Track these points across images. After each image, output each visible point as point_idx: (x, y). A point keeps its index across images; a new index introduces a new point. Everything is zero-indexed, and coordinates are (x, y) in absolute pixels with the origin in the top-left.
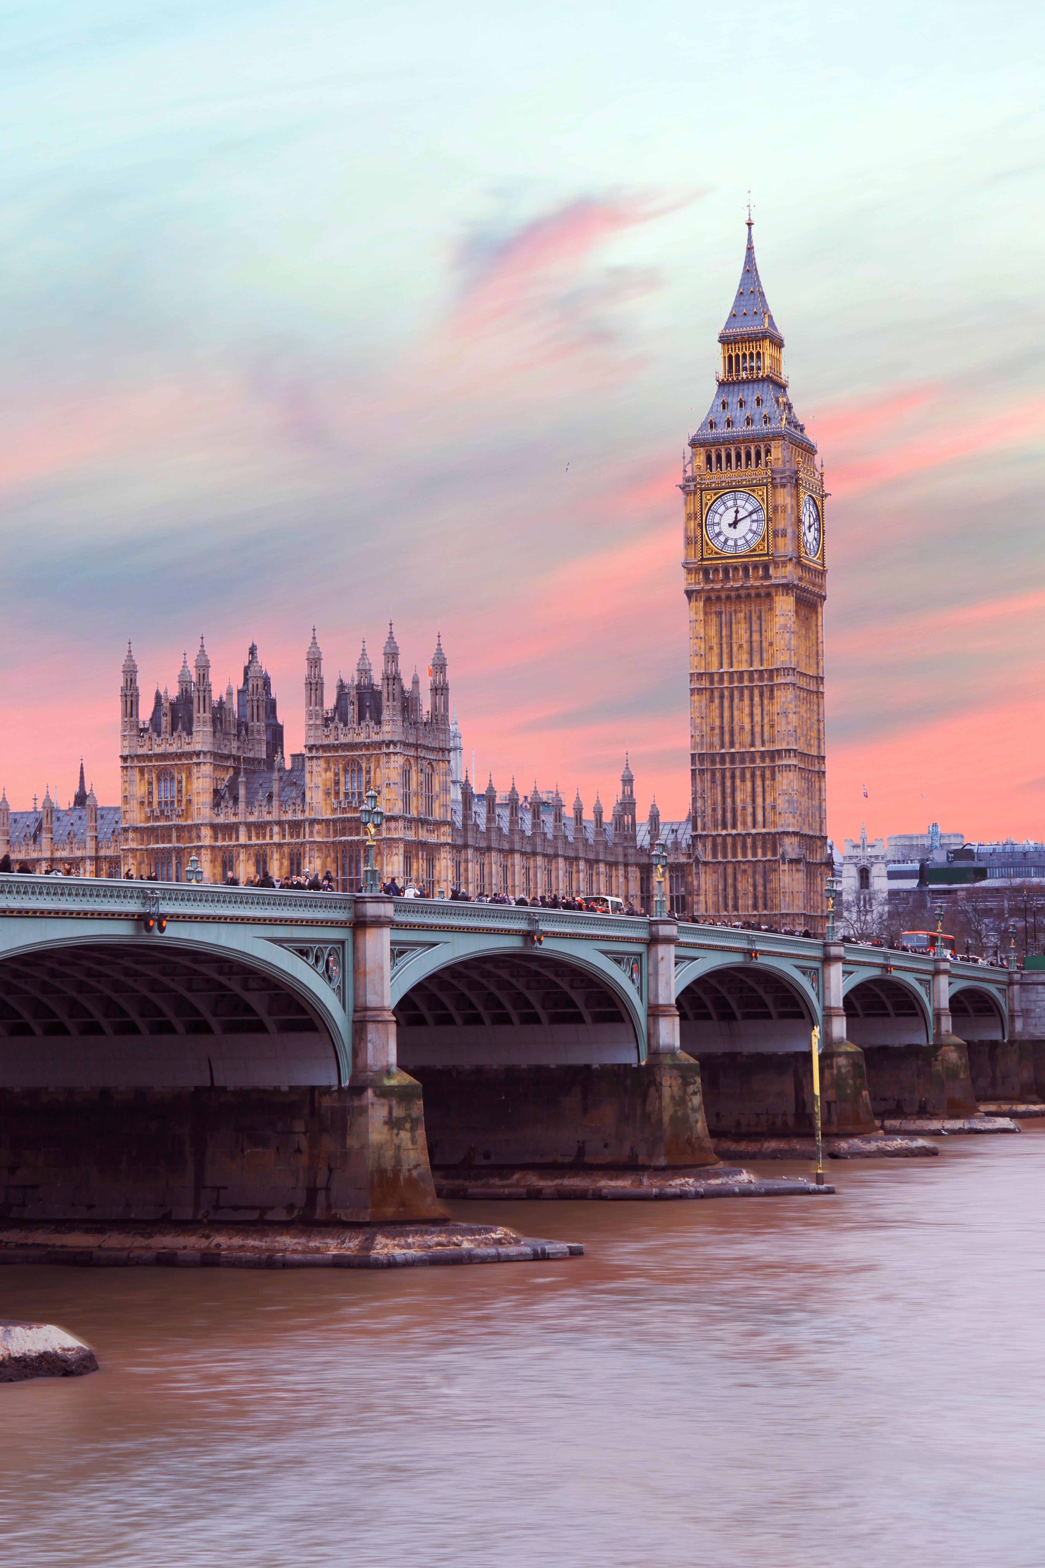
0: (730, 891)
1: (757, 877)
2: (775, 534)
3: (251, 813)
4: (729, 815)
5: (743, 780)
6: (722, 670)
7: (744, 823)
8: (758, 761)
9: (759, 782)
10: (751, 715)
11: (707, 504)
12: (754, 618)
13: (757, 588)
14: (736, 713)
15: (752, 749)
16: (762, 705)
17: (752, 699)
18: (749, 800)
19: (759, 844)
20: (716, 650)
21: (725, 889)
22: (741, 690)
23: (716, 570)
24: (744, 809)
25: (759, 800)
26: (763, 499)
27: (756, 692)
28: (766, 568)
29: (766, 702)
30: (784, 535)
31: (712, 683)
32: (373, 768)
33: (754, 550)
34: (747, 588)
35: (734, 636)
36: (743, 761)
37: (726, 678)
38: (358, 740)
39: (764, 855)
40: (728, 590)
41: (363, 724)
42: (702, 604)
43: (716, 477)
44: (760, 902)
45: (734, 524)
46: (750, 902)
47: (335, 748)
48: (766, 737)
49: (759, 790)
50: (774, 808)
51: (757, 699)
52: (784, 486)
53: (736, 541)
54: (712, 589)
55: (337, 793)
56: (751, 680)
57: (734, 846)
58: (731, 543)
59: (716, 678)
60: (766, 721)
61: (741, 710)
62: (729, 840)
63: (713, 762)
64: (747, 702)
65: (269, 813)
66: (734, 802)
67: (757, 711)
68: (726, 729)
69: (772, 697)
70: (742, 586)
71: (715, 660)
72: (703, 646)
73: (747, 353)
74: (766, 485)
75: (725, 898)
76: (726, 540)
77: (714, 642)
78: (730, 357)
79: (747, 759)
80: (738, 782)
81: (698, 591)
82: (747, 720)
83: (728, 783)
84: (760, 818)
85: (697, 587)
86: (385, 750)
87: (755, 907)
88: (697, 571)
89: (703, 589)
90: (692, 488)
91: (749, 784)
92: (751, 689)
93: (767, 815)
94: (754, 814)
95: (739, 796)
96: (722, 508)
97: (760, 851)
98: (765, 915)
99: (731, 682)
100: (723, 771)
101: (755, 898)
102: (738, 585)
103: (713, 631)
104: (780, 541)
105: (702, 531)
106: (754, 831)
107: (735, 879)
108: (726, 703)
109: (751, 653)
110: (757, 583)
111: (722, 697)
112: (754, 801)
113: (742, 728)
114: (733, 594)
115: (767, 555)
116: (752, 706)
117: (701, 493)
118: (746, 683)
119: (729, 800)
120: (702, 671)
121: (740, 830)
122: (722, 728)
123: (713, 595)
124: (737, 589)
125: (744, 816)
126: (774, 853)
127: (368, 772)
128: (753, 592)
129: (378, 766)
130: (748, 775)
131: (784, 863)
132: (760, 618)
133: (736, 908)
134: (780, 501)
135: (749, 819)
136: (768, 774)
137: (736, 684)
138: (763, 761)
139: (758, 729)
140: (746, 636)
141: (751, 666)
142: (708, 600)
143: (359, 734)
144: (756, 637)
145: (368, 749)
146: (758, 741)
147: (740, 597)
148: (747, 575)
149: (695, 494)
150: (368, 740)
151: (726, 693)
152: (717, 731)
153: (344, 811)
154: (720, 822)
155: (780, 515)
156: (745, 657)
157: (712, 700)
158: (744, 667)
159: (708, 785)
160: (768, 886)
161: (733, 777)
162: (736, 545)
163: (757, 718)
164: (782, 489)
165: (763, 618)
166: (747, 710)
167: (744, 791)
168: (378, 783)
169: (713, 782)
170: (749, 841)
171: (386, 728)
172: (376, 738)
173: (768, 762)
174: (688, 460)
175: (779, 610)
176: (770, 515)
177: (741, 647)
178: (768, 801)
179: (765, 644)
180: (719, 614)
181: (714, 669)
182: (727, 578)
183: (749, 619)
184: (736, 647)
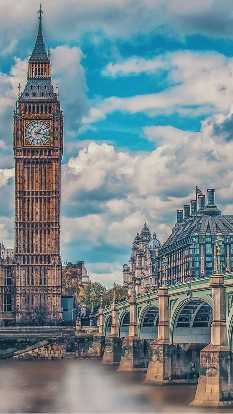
0: (30, 277)
1: (42, 272)
2: (54, 139)
4: (30, 247)
5: (37, 234)
6: (29, 190)
7: (37, 250)
8: (47, 226)
9: (43, 235)
10: (41, 208)
11: (26, 125)
12: (43, 170)
13: (45, 159)
14: (34, 207)
15: (41, 222)
17: (41, 202)
18: (39, 242)
19: (43, 259)
20: (27, 182)
21: (28, 276)
22: (41, 198)
23: (29, 151)
24: (37, 245)
25: (43, 242)
26: (49, 125)
27: (43, 199)
28: (49, 151)
29: (47, 203)
30: (57, 139)
31: (25, 195)
33: (45, 144)
34: (41, 159)
35: (34, 177)
37: (30, 193)
39: (45, 263)
40: (33, 159)
42: (22, 164)
43: (27, 115)
44: (43, 282)
45: (37, 133)
46: (39, 282)
48: (46, 217)
49: (43, 238)
50: (49, 245)
51: (43, 202)
52: (57, 120)
53: (38, 140)
54: (27, 158)
57: (32, 259)
58: (35, 141)
59: (26, 193)
60: (47, 211)
61: (36, 206)
62: (30, 257)
63: (24, 226)
64: (39, 203)
66: (32, 242)
67: (43, 207)
68: (30, 213)
69: (49, 202)
70: (39, 158)
71: (26, 186)
72: (22, 180)
73: (40, 68)
74: (51, 120)
75: (28, 280)
76: (34, 139)
77: (26, 179)
78: (33, 69)
79: (35, 226)
80: (34, 234)
81: (21, 159)
82: (39, 210)
83: (30, 235)
84: (43, 249)
85: (20, 157)
87: (41, 283)
88: (20, 151)
89: (23, 158)
90: (20, 118)
91: (39, 235)
93: (46, 247)
94: (41, 247)
95: (35, 240)
96: (32, 127)
97: (43, 262)
98: (45, 287)
99: (33, 195)
100: (28, 230)
101: (41, 280)
102: (37, 157)
103: (26, 174)
104: (56, 142)
105: (24, 135)
106: (41, 254)
107: (32, 272)
108: (30, 203)
109: (41, 184)
110: (46, 157)
111: (28, 201)
112: (41, 242)
113: (37, 214)
114: (35, 161)
115: (51, 146)
116: (41, 205)
117: (24, 120)
118: (39, 196)
119: (30, 242)
120: (21, 190)
121: (35, 253)
122: (28, 213)
123: (27, 161)
124: (37, 159)
125: (37, 248)
126: (49, 263)
128: (43, 161)
130: (39, 232)
131: (54, 267)
132: (45, 170)
133: (33, 284)
134: (56, 126)
135: (39, 249)
136: (47, 232)
137: (35, 196)
139: (43, 214)
140: (39, 178)
141: (41, 189)
142: (25, 162)
144: (43, 178)
146: (43, 219)
147: (37, 162)
148: (41, 154)
149: (21, 120)
151: (30, 199)
152: (26, 214)
154: (27, 250)
155: (56, 131)
156: (39, 186)
157: (24, 201)
158: (38, 189)
159: (22, 235)
160: (46, 275)
161: (32, 232)
162: (37, 142)
163: (43, 210)
164: (57, 122)
165: (47, 170)
166: (39, 206)
167: (37, 238)
169: (24, 234)
170: (39, 257)
174: (17, 107)
175: (54, 167)
176: (52, 131)
177: (37, 181)
178: (47, 243)
179: (47, 181)
180: (29, 168)
181: (26, 189)
182: (33, 154)
183: (41, 171)
184: (35, 182)
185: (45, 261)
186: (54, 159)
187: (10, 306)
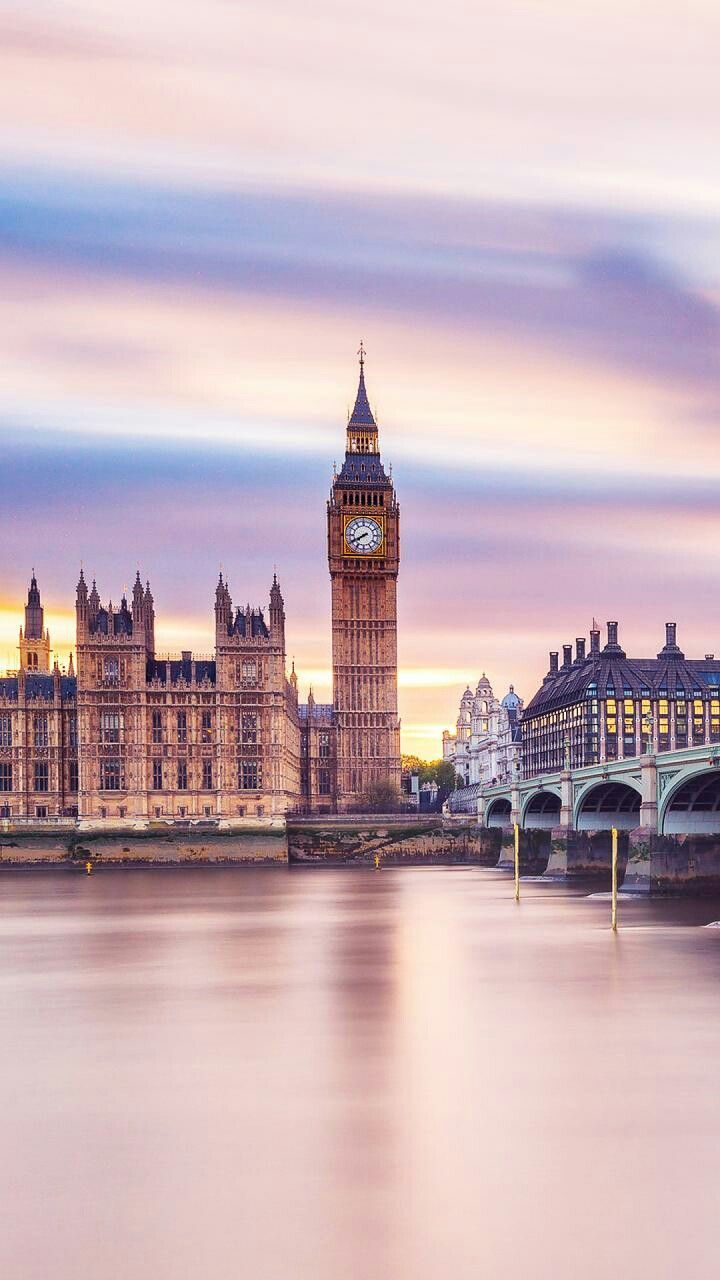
0: (357, 744)
1: (373, 738)
2: (387, 545)
3: (175, 686)
4: (356, 702)
5: (365, 682)
6: (352, 619)
7: (365, 707)
8: (374, 672)
9: (374, 684)
10: (370, 646)
11: (346, 523)
12: (373, 591)
13: (376, 574)
14: (361, 644)
15: (371, 665)
16: (377, 640)
17: (371, 637)
18: (368, 694)
19: (375, 719)
20: (349, 608)
21: (354, 743)
22: (370, 632)
23: (351, 562)
24: (365, 698)
25: (375, 694)
26: (382, 524)
27: (373, 633)
28: (382, 563)
29: (379, 639)
30: (393, 545)
31: (347, 626)
32: (263, 663)
33: (376, 552)
34: (370, 574)
35: (361, 600)
36: (365, 672)
37: (355, 624)
38: (253, 645)
39: (378, 725)
40: (358, 573)
41: (257, 635)
42: (341, 580)
43: (348, 508)
44: (375, 751)
45: (363, 536)
46: (369, 751)
47: (237, 649)
48: (379, 659)
49: (375, 689)
50: (383, 699)
51: (374, 637)
52: (392, 517)
53: (363, 546)
54: (349, 572)
55: (238, 677)
56: (376, 626)
57: (359, 719)
58: (360, 547)
59: (349, 623)
60: (379, 650)
61: (364, 643)
62: (357, 716)
63: (347, 671)
64: (368, 638)
65: (188, 687)
66: (359, 694)
67: (374, 644)
68: (355, 653)
70: (366, 572)
71: (349, 613)
72: (342, 604)
73: (365, 438)
74: (383, 516)
75: (354, 748)
76: (358, 545)
77: (348, 602)
78: (352, 439)
79: (368, 671)
80: (362, 683)
81: (340, 573)
82: (367, 649)
83: (356, 683)
84: (375, 704)
85: (338, 571)
87: (372, 754)
88: (340, 561)
89: (343, 572)
90: (336, 513)
91: (369, 685)
93: (379, 702)
94: (371, 702)
95: (363, 692)
96: (356, 527)
97: (375, 723)
98: (378, 759)
99: (358, 626)
100: (353, 677)
101: (372, 749)
102: (364, 571)
103: (348, 596)
104: (390, 548)
105: (343, 538)
106: (371, 711)
107: (360, 738)
108: (355, 638)
109: (370, 611)
110: (377, 572)
111: (352, 635)
112: (371, 695)
113: (365, 654)
114: (361, 576)
115: (384, 556)
116: (370, 641)
117: (343, 516)
118: (367, 628)
119: (356, 694)
120: (341, 619)
121: (363, 710)
122: (352, 652)
123: (349, 576)
124: (364, 574)
125: (365, 703)
126: (384, 725)
127: (260, 665)
128: (373, 576)
129: (266, 662)
130: (368, 680)
131: (392, 730)
133: (360, 754)
134: (391, 527)
135: (369, 705)
136: (380, 680)
137: (361, 628)
138: (377, 672)
139: (374, 654)
140: (367, 601)
142: (346, 578)
143: (253, 642)
144: (373, 602)
145: (260, 651)
146: (374, 661)
147: (364, 578)
148: (370, 567)
149: (339, 516)
150: (260, 645)
151: (355, 633)
152: (349, 654)
153: (245, 688)
154: (351, 706)
155: (391, 534)
156: (367, 613)
157: (346, 636)
158: (367, 618)
159: (344, 684)
160: (380, 743)
161: (359, 681)
162: (363, 548)
163: (374, 648)
164: (391, 519)
165: (378, 591)
166: (368, 643)
167: (366, 688)
168: (267, 672)
169: (347, 682)
170: (369, 717)
172: (266, 644)
173: (380, 673)
174: (332, 496)
175: (387, 586)
176: (385, 533)
177: (364, 607)
178: (380, 695)
179: (379, 606)
180: (351, 587)
181: (348, 618)
182: (358, 567)
183: (369, 591)
184: (361, 607)
185: (378, 721)
186: (388, 574)
187: (329, 786)
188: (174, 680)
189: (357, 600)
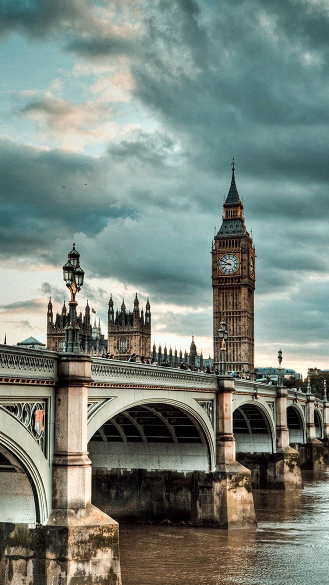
2: (242, 268)
3: (89, 353)
5: (230, 346)
6: (224, 311)
7: (230, 360)
8: (235, 340)
9: (235, 347)
10: (233, 326)
11: (220, 258)
12: (234, 295)
13: (236, 285)
14: (228, 325)
15: (234, 336)
16: (236, 322)
17: (233, 321)
18: (232, 353)
19: (235, 367)
20: (222, 305)
22: (230, 317)
23: (223, 279)
24: (231, 355)
25: (235, 353)
26: (238, 257)
27: (235, 318)
28: (239, 279)
29: (238, 321)
30: (245, 269)
31: (220, 315)
32: (130, 340)
33: (235, 273)
34: (233, 285)
35: (228, 300)
36: (230, 340)
37: (225, 313)
38: (125, 331)
39: (237, 370)
40: (226, 285)
41: (127, 326)
42: (218, 290)
43: (221, 250)
47: (118, 333)
48: (238, 333)
49: (235, 349)
50: (240, 355)
51: (235, 321)
52: (245, 253)
53: (229, 270)
54: (221, 285)
55: (118, 348)
56: (233, 314)
57: (227, 367)
58: (227, 271)
59: (222, 314)
60: (238, 327)
61: (230, 324)
64: (232, 321)
65: (95, 353)
66: (227, 353)
67: (235, 324)
69: (240, 320)
70: (231, 285)
71: (222, 308)
72: (218, 303)
73: (233, 211)
74: (239, 253)
76: (226, 270)
77: (221, 302)
78: (227, 212)
79: (232, 340)
80: (229, 347)
81: (217, 286)
82: (232, 327)
84: (236, 358)
85: (217, 285)
86: (134, 334)
88: (216, 279)
89: (218, 285)
90: (215, 253)
91: (232, 348)
92: (233, 317)
93: (238, 357)
94: (234, 357)
95: (229, 352)
96: (225, 260)
97: (235, 369)
102: (229, 284)
103: (221, 299)
104: (244, 271)
105: (218, 267)
106: (234, 363)
109: (233, 305)
110: (236, 284)
112: (234, 353)
113: (230, 330)
114: (228, 287)
115: (239, 275)
117: (218, 255)
120: (218, 311)
121: (229, 362)
123: (221, 287)
124: (229, 285)
125: (230, 358)
126: (240, 370)
127: (128, 341)
129: (132, 339)
130: (232, 345)
131: (244, 373)
132: (236, 295)
134: (244, 258)
135: (232, 359)
136: (238, 344)
137: (228, 316)
138: (237, 340)
139: (235, 330)
140: (231, 300)
141: (233, 310)
142: (220, 289)
143: (125, 329)
144: (235, 301)
145: (128, 334)
146: (235, 334)
147: (230, 288)
148: (232, 281)
149: (216, 255)
150: (128, 331)
151: (225, 318)
155: (244, 262)
156: (231, 307)
157: (220, 320)
158: (231, 310)
159: (219, 347)
161: (227, 345)
162: (229, 271)
163: (235, 327)
165: (237, 295)
166: (232, 324)
167: (230, 350)
168: (132, 345)
170: (232, 366)
171: (135, 327)
172: (131, 330)
173: (238, 341)
174: (214, 244)
175: (243, 292)
176: (241, 262)
177: (230, 304)
178: (238, 353)
179: (238, 303)
180: (223, 293)
181: (221, 311)
182: (226, 282)
183: (233, 295)
184: (228, 304)
185: (237, 368)
186: (242, 285)
188: (89, 350)
189: (226, 300)
